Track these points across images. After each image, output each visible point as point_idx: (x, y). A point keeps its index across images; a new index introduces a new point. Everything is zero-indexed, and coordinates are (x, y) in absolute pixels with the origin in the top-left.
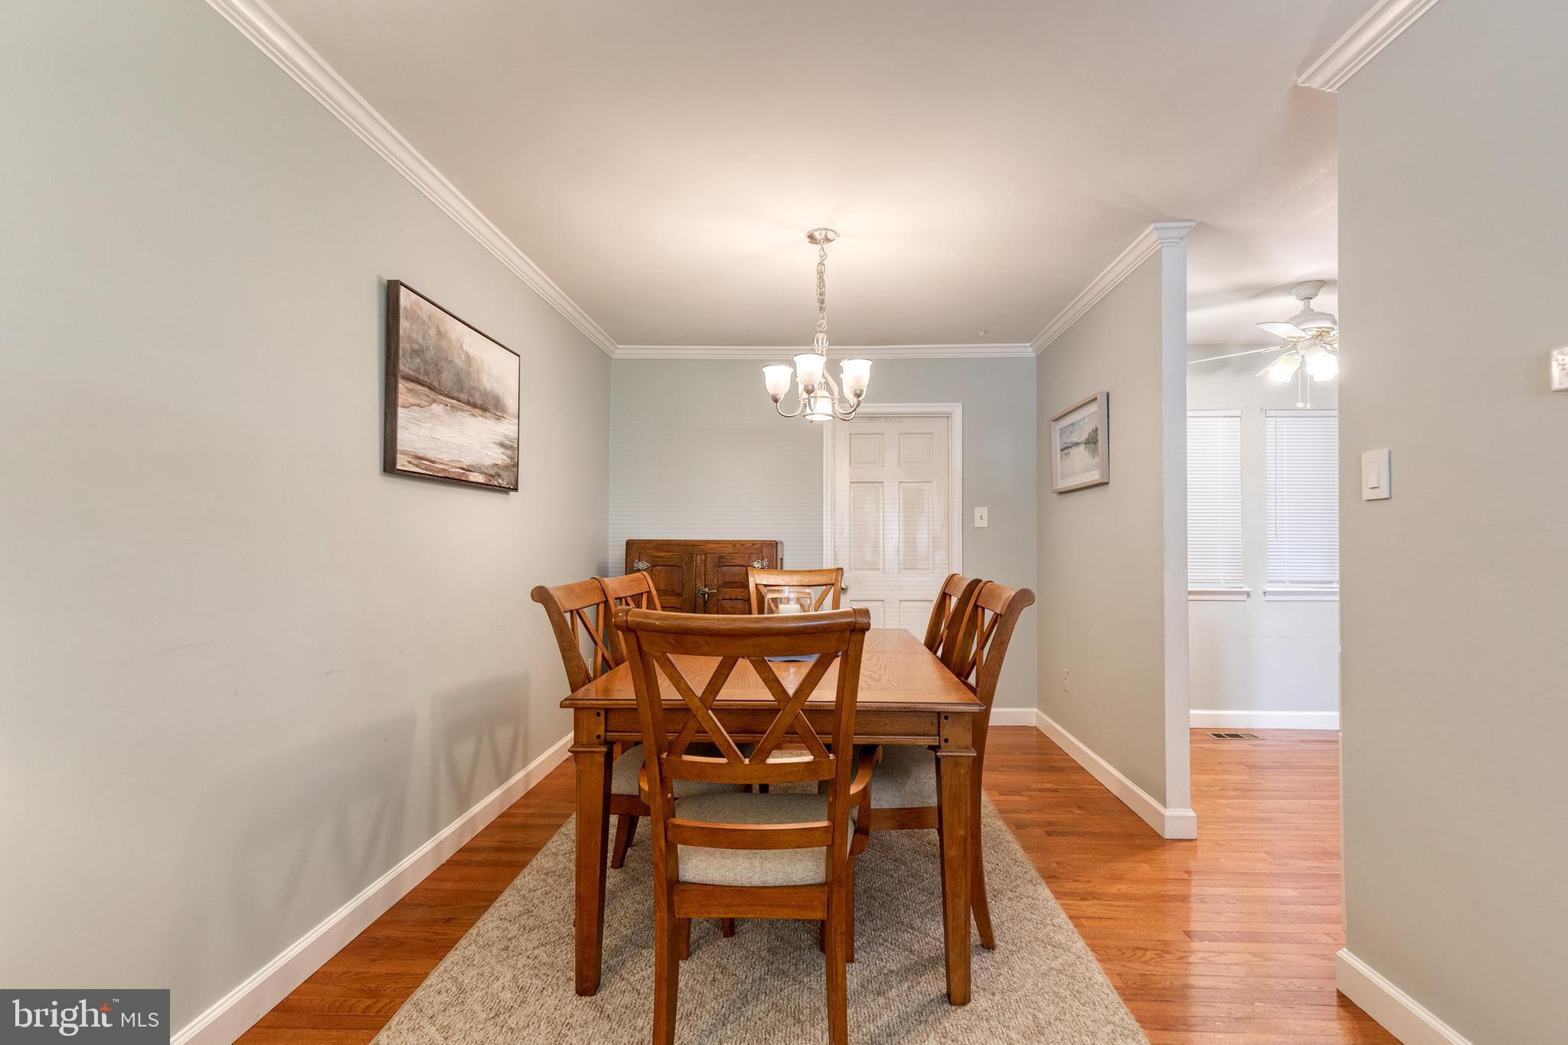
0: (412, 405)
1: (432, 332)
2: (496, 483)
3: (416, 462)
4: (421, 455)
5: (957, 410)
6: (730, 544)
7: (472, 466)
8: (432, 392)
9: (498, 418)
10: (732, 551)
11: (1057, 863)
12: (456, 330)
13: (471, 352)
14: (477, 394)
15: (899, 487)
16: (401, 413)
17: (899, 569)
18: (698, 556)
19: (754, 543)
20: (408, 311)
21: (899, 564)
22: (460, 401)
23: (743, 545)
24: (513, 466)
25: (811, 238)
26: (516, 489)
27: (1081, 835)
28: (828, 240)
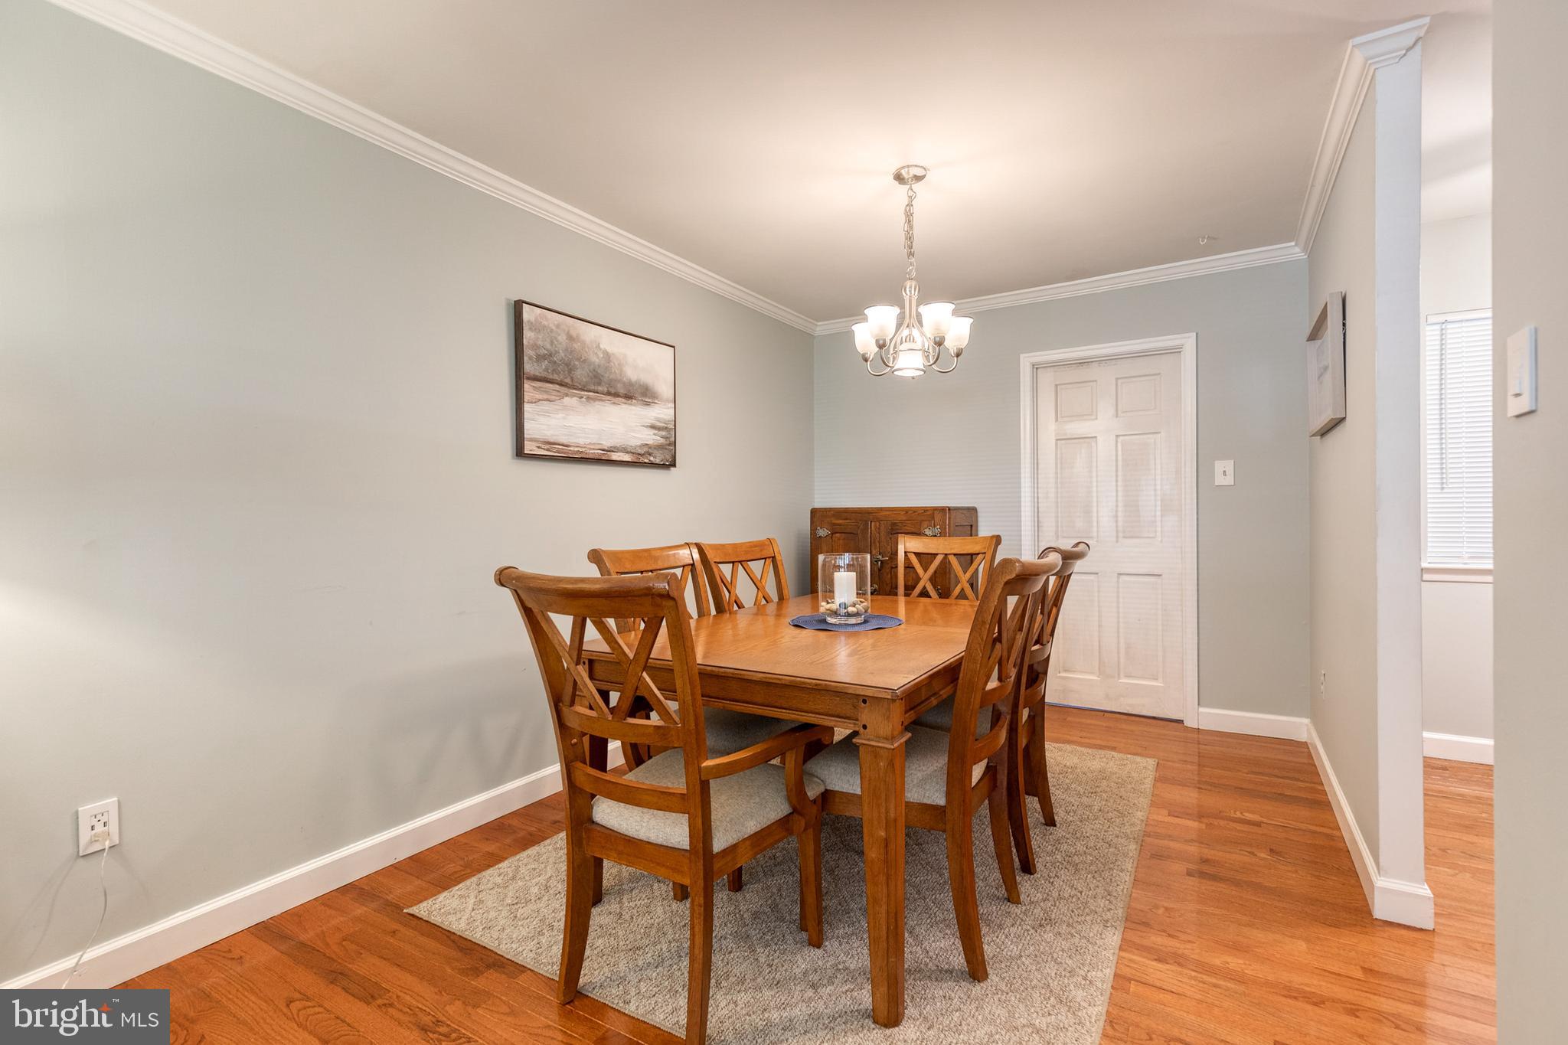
0: (540, 400)
1: (562, 338)
2: (646, 461)
3: (547, 447)
4: (552, 441)
5: (1188, 342)
6: (903, 511)
7: (615, 447)
8: (563, 388)
9: (647, 404)
10: (904, 519)
11: (1167, 909)
12: (590, 333)
13: (609, 350)
14: (619, 385)
15: (1117, 441)
16: (527, 407)
17: (1117, 537)
18: (873, 523)
19: (925, 510)
20: (532, 323)
21: (1117, 531)
22: (598, 393)
23: (915, 512)
24: (669, 445)
25: (899, 178)
26: (674, 465)
27: (1237, 884)
28: (918, 178)
